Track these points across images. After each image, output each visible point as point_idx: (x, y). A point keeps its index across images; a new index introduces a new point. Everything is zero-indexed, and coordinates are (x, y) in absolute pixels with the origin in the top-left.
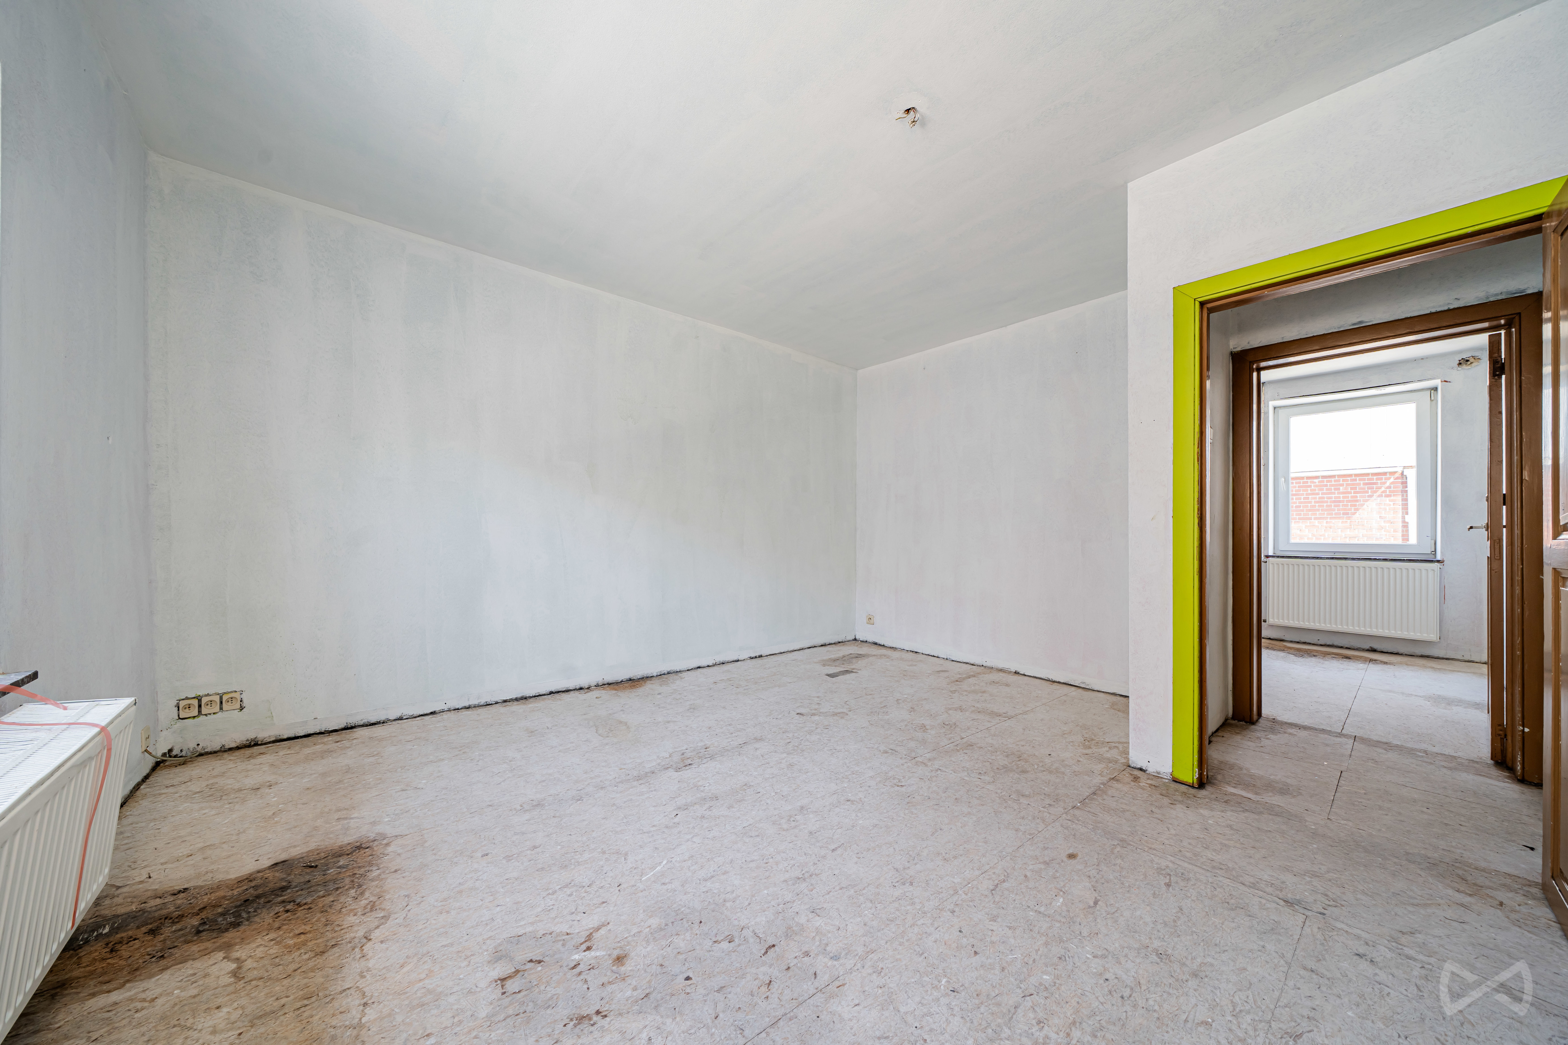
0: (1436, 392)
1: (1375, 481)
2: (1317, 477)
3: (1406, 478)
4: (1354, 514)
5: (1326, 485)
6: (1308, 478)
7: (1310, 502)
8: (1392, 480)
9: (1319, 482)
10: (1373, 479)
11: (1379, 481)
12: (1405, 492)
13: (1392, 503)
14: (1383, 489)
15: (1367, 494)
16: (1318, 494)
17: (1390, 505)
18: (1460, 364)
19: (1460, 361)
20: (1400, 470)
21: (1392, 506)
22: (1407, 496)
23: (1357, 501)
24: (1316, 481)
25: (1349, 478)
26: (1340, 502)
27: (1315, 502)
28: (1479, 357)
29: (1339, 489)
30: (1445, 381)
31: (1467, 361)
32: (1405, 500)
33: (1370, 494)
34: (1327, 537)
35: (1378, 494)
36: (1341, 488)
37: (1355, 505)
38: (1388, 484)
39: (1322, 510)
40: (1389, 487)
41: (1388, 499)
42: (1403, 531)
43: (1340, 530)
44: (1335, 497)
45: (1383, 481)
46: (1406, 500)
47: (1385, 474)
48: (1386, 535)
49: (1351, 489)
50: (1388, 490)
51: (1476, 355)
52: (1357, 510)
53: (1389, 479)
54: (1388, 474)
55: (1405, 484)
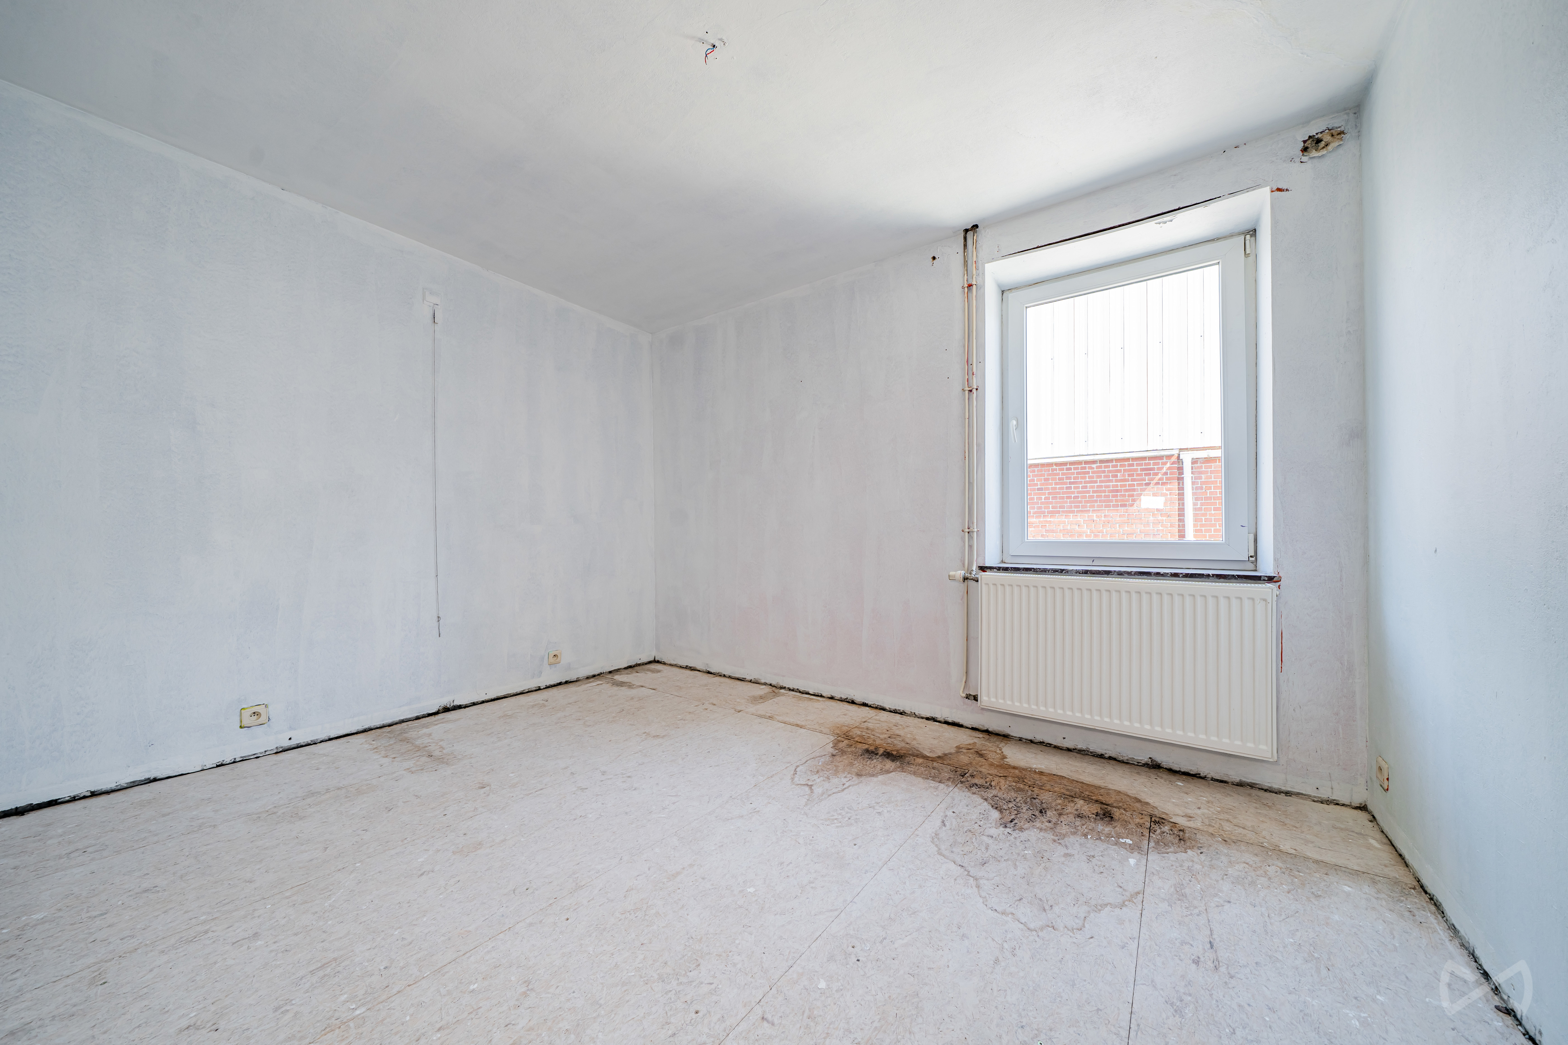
0: (1253, 238)
1: (1152, 466)
2: (1094, 462)
3: (1182, 462)
4: (1132, 505)
5: (1104, 472)
6: (1086, 462)
7: (1088, 492)
8: (1168, 465)
9: (1097, 467)
10: (1149, 464)
11: (1156, 467)
12: (1180, 479)
13: (1168, 492)
14: (1160, 476)
15: (1144, 482)
16: (1096, 482)
17: (1167, 495)
18: (1305, 150)
19: (1305, 142)
20: (1176, 452)
21: (1169, 496)
22: (1183, 484)
23: (1134, 490)
24: (1094, 466)
25: (1126, 463)
26: (1117, 491)
27: (1094, 492)
28: (1342, 129)
29: (1116, 476)
30: (1279, 190)
31: (1319, 141)
32: (1181, 488)
33: (1147, 482)
34: (1105, 533)
35: (1155, 481)
36: (1119, 474)
37: (1132, 496)
38: (1164, 470)
39: (1100, 501)
40: (1166, 473)
41: (1164, 487)
42: (1179, 526)
43: (1118, 525)
44: (1113, 486)
45: (1160, 466)
46: (1183, 489)
47: (1161, 457)
48: (1163, 530)
49: (1129, 475)
50: (1164, 477)
51: (1336, 125)
52: (1134, 500)
53: (1165, 463)
54: (1165, 458)
55: (1181, 469)
